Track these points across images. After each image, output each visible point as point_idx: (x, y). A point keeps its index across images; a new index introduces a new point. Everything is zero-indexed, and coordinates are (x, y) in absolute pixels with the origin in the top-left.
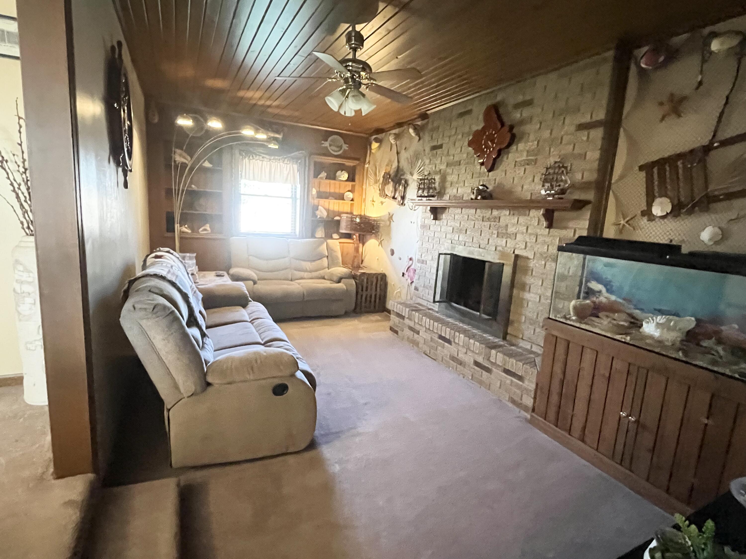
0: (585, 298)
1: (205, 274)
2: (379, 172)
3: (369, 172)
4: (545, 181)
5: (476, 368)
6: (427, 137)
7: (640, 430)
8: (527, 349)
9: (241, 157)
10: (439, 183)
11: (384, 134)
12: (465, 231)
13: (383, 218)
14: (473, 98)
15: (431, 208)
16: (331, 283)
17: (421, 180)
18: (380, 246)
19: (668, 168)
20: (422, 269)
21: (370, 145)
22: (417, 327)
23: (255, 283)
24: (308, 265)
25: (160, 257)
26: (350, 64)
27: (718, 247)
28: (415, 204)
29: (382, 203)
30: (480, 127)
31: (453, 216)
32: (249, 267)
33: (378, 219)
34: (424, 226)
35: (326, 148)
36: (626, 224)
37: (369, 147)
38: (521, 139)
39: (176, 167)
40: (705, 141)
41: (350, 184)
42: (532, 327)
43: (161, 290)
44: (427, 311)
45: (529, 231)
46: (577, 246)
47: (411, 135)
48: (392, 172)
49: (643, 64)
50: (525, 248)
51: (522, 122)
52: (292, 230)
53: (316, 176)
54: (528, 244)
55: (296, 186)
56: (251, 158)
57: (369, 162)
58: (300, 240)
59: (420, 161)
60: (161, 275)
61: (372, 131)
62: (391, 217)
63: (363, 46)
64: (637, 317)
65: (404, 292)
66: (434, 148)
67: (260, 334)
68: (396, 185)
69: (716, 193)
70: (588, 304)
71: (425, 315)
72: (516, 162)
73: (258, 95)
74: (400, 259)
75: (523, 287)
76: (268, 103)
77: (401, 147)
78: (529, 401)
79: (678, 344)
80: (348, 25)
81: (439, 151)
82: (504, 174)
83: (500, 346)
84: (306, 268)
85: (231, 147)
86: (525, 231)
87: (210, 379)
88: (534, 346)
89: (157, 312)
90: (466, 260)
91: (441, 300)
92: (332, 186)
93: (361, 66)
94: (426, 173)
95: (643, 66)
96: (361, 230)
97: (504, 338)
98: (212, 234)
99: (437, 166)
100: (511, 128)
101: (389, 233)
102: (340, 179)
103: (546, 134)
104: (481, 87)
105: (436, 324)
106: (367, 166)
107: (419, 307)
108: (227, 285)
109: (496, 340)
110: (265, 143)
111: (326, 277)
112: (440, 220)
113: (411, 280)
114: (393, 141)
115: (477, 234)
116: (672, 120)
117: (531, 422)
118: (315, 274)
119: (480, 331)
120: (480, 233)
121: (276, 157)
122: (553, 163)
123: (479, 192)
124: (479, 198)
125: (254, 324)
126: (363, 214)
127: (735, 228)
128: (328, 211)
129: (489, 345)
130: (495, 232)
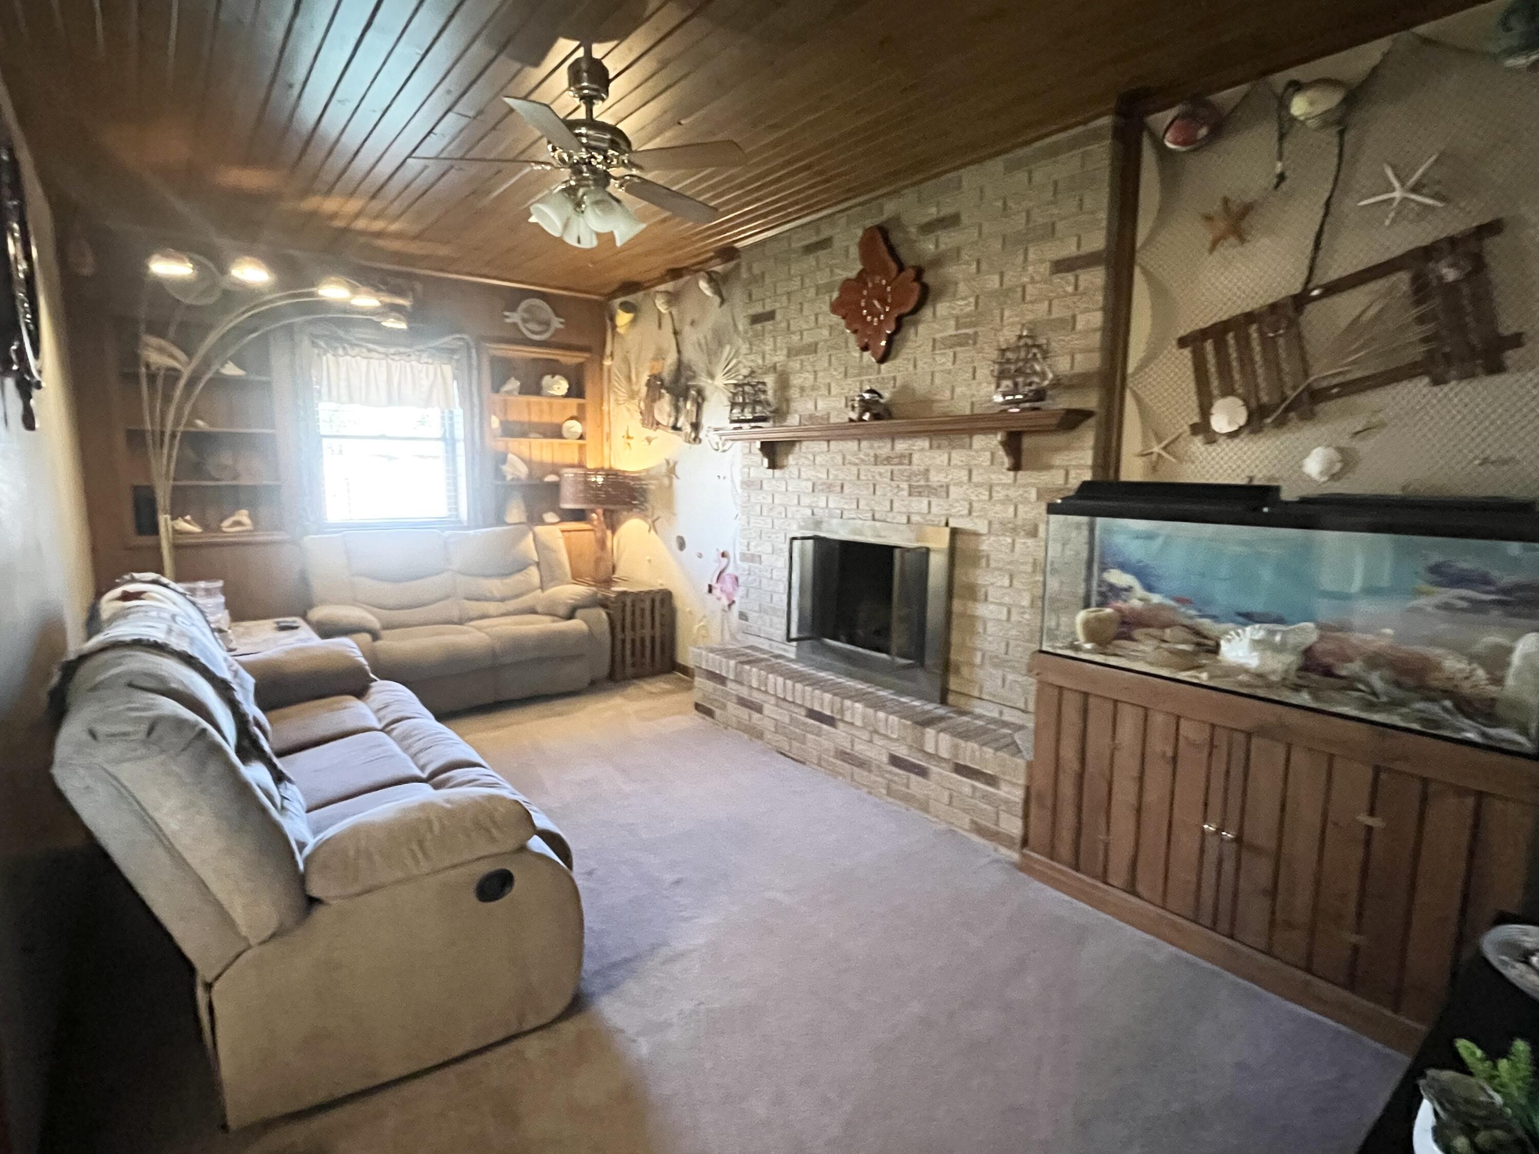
0: (1102, 604)
1: (248, 628)
2: (637, 376)
3: (613, 377)
4: (1001, 376)
5: (897, 770)
6: (738, 295)
7: (1245, 855)
8: (994, 718)
9: (316, 351)
10: (775, 391)
11: (640, 294)
12: (839, 489)
13: (653, 472)
14: (833, 214)
15: (762, 443)
16: (554, 621)
17: (736, 385)
18: (652, 532)
19: (1231, 342)
20: (752, 573)
21: (612, 319)
22: (757, 697)
23: (375, 636)
24: (495, 586)
25: (137, 596)
26: (583, 130)
27: (1337, 484)
28: (723, 438)
29: (649, 440)
30: (853, 274)
31: (811, 458)
32: (355, 602)
33: (643, 474)
34: (748, 484)
35: (515, 325)
36: (1164, 454)
37: (608, 322)
38: (940, 294)
39: (152, 378)
40: (1297, 288)
41: (574, 402)
42: (998, 673)
43: (161, 679)
44: (774, 660)
45: (976, 478)
46: (1083, 502)
47: (704, 294)
48: (667, 375)
49: (1170, 142)
50: (970, 513)
51: (938, 262)
52: (450, 510)
53: (496, 389)
54: (975, 505)
55: (451, 412)
56: (341, 351)
57: (612, 355)
58: (471, 532)
59: (728, 348)
60: (156, 642)
61: (615, 287)
62: (671, 471)
63: (607, 93)
64: (1205, 632)
65: (715, 625)
66: (756, 319)
67: (414, 756)
68: (678, 400)
69: (1325, 384)
70: (1108, 615)
71: (772, 669)
72: (934, 340)
73: (354, 205)
74: (700, 556)
75: (972, 593)
76: (378, 225)
77: (682, 320)
78: (1014, 826)
79: (1293, 677)
80: (577, 43)
81: (769, 325)
82: (911, 368)
83: (941, 719)
84: (491, 592)
85: (289, 330)
86: (965, 478)
87: (316, 889)
88: (1006, 710)
89: (160, 739)
90: (847, 547)
91: (802, 636)
92: (534, 409)
93: (608, 136)
94: (745, 372)
95: (1171, 146)
96: (610, 499)
97: (943, 701)
98: (255, 533)
99: (767, 356)
100: (919, 272)
101: (669, 504)
102: (552, 392)
103: (993, 282)
104: (849, 190)
105: (799, 686)
106: (607, 363)
107: (756, 653)
108: (308, 648)
109: (929, 707)
110: (375, 318)
111: (539, 609)
112: (782, 467)
113: (729, 599)
114: (663, 309)
115: (865, 492)
116: (1229, 249)
117: (1024, 867)
118: (512, 605)
119: (892, 691)
120: (872, 490)
121: (402, 350)
122: (1013, 339)
123: (866, 406)
124: (866, 417)
125: (395, 733)
126: (606, 466)
127: (1363, 447)
128: (528, 463)
129: (919, 719)
130: (905, 486)
